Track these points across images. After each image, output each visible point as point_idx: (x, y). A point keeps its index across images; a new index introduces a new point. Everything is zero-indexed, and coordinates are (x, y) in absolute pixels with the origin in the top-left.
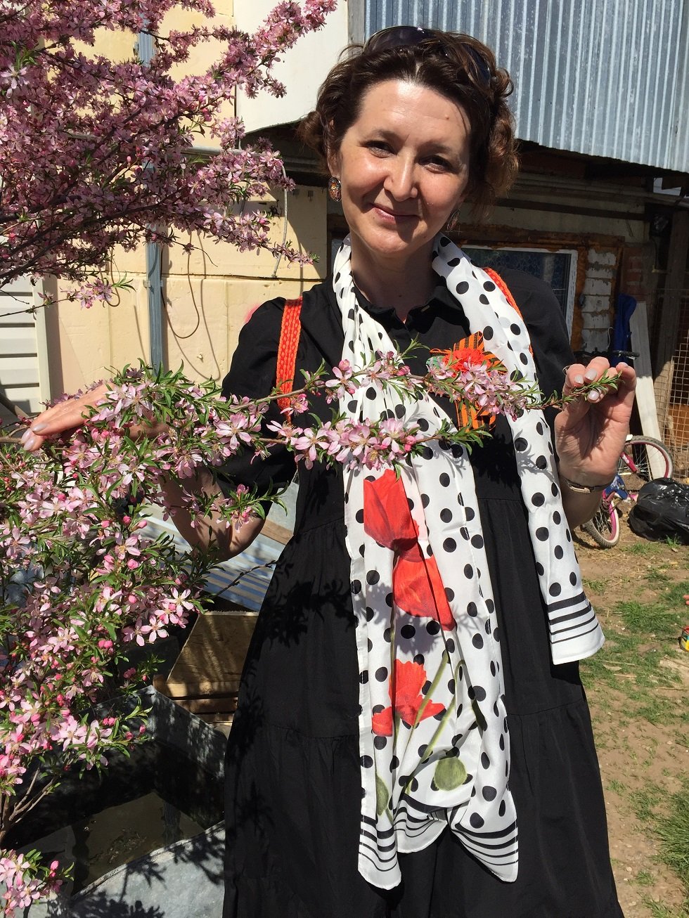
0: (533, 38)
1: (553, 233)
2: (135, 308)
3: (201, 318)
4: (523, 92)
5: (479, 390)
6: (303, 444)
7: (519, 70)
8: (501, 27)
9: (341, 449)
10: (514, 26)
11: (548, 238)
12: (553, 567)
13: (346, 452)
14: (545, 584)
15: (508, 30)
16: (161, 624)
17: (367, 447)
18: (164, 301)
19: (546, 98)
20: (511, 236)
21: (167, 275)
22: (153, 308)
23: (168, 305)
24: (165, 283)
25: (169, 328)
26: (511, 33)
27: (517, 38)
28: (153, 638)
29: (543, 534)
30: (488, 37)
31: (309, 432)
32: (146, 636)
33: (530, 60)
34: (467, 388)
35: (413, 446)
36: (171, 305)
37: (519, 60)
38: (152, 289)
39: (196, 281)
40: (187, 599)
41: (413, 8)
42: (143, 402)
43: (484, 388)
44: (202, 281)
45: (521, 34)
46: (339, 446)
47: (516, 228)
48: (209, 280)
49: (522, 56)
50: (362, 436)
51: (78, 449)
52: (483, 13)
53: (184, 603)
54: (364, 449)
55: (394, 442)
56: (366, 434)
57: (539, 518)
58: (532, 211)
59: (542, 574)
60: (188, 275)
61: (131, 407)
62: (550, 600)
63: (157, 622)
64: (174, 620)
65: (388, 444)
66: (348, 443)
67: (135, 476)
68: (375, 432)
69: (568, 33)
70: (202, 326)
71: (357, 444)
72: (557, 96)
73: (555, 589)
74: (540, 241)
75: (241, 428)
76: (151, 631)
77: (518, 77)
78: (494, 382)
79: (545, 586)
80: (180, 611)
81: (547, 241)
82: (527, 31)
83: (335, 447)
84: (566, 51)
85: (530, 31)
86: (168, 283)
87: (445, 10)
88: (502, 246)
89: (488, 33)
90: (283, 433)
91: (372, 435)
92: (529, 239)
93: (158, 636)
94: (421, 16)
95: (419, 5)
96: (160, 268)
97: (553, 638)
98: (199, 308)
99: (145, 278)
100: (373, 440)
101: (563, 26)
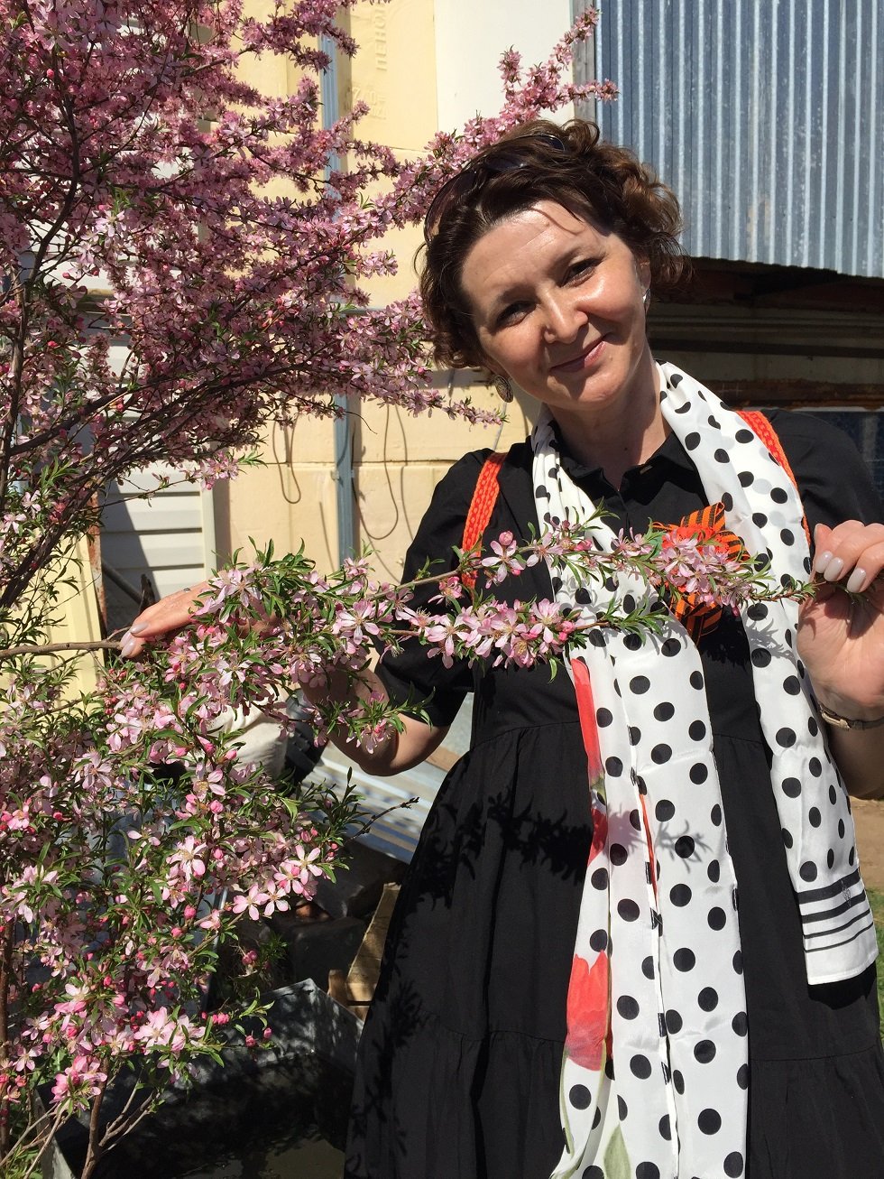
0: (821, 141)
1: (869, 385)
2: (321, 504)
3: (401, 515)
4: (811, 209)
5: (685, 572)
6: (437, 634)
7: (804, 183)
8: (778, 132)
9: (482, 640)
10: (795, 128)
11: (864, 393)
12: (807, 837)
13: (487, 645)
14: (794, 862)
15: (787, 134)
16: (282, 893)
17: (513, 637)
18: (355, 494)
19: (844, 214)
20: (809, 392)
21: (359, 463)
22: (342, 503)
23: (361, 500)
24: (357, 473)
25: (362, 528)
26: (791, 139)
27: (800, 143)
28: (269, 911)
29: (792, 787)
30: (759, 145)
31: (445, 619)
32: (262, 908)
33: (819, 168)
34: (668, 569)
35: (570, 634)
36: (364, 499)
37: (804, 170)
38: (341, 481)
39: (394, 468)
40: (315, 862)
41: (658, 119)
42: (249, 589)
43: (692, 569)
44: (402, 470)
45: (804, 138)
46: (480, 636)
47: (817, 383)
48: (411, 467)
49: (808, 164)
50: (508, 623)
51: (180, 649)
52: (752, 116)
53: (310, 866)
54: (509, 640)
55: (547, 629)
56: (513, 621)
57: (788, 764)
58: (837, 359)
59: (790, 846)
60: (385, 462)
61: (237, 594)
62: (801, 886)
63: (277, 890)
64: (298, 889)
65: (538, 632)
66: (490, 632)
67: (235, 677)
68: (523, 617)
69: (869, 132)
70: (402, 523)
71: (500, 634)
72: (859, 210)
73: (808, 871)
74: (851, 397)
75: (367, 618)
76: (268, 901)
77: (804, 191)
78: (707, 562)
79: (794, 864)
80: (304, 876)
81: (863, 396)
82: (812, 133)
83: (474, 637)
84: (868, 154)
85: (816, 133)
86: (360, 474)
87: (701, 119)
88: (797, 406)
89: (760, 140)
90: (415, 622)
91: (519, 621)
92: (836, 394)
93: (276, 908)
94: (669, 128)
95: (665, 117)
96: (350, 453)
97: (808, 944)
98: (399, 502)
99: (332, 467)
100: (521, 628)
101: (862, 124)
